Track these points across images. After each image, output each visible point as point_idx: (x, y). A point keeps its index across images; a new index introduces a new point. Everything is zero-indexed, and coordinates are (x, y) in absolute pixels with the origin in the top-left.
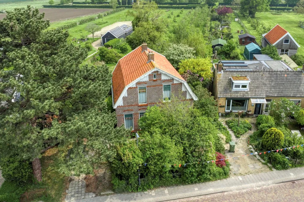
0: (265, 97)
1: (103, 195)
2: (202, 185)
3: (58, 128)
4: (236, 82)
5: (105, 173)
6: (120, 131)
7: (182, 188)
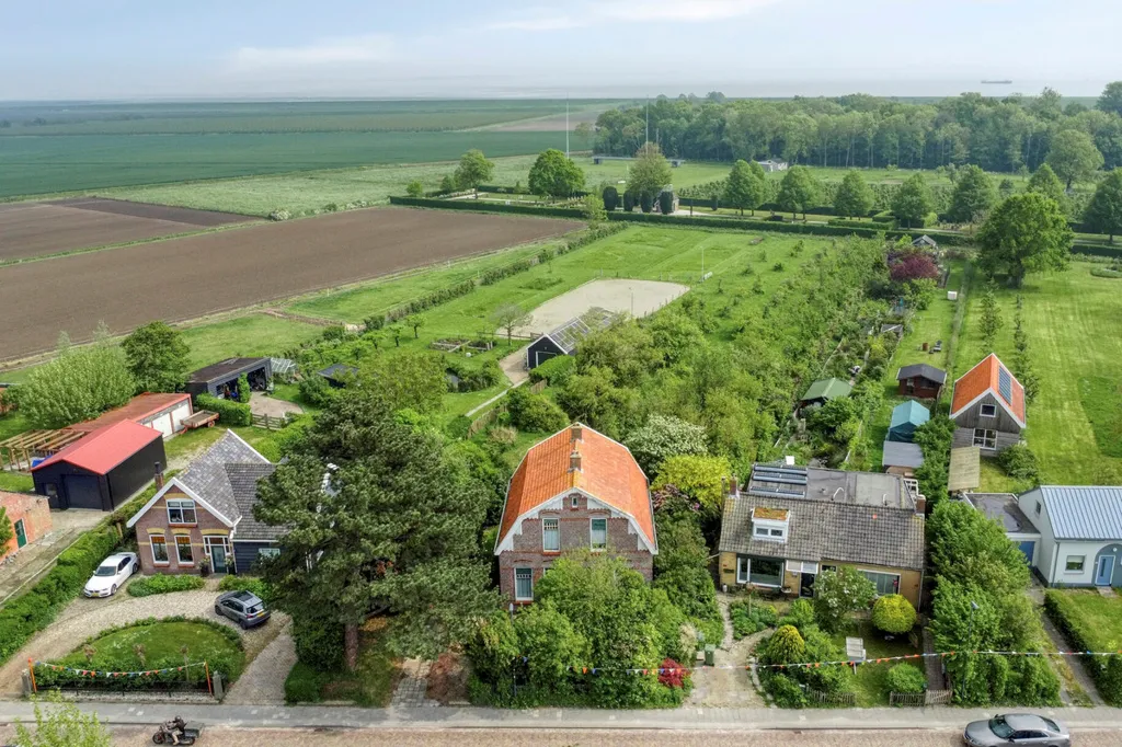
0: (819, 559)
1: (452, 706)
2: (625, 713)
3: (392, 583)
4: (758, 522)
5: (462, 671)
6: (487, 597)
7: (589, 712)
